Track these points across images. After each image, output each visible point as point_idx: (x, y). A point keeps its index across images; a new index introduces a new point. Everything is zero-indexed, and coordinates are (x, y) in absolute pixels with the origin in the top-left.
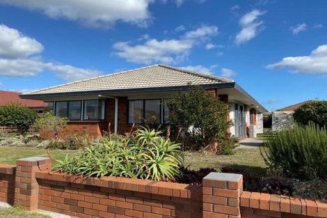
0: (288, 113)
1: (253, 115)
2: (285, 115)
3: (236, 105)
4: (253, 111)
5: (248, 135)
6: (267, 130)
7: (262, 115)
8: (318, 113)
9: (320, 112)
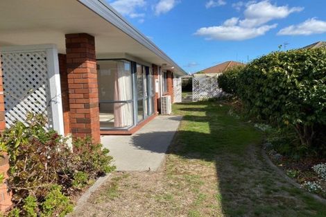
0: (211, 75)
1: (170, 79)
2: (208, 79)
3: (133, 65)
4: (169, 75)
5: (159, 110)
6: (187, 95)
7: (180, 79)
8: (300, 80)
9: (305, 75)
